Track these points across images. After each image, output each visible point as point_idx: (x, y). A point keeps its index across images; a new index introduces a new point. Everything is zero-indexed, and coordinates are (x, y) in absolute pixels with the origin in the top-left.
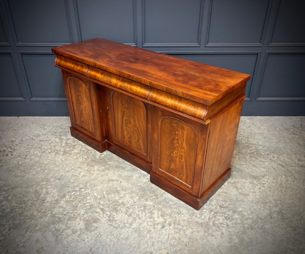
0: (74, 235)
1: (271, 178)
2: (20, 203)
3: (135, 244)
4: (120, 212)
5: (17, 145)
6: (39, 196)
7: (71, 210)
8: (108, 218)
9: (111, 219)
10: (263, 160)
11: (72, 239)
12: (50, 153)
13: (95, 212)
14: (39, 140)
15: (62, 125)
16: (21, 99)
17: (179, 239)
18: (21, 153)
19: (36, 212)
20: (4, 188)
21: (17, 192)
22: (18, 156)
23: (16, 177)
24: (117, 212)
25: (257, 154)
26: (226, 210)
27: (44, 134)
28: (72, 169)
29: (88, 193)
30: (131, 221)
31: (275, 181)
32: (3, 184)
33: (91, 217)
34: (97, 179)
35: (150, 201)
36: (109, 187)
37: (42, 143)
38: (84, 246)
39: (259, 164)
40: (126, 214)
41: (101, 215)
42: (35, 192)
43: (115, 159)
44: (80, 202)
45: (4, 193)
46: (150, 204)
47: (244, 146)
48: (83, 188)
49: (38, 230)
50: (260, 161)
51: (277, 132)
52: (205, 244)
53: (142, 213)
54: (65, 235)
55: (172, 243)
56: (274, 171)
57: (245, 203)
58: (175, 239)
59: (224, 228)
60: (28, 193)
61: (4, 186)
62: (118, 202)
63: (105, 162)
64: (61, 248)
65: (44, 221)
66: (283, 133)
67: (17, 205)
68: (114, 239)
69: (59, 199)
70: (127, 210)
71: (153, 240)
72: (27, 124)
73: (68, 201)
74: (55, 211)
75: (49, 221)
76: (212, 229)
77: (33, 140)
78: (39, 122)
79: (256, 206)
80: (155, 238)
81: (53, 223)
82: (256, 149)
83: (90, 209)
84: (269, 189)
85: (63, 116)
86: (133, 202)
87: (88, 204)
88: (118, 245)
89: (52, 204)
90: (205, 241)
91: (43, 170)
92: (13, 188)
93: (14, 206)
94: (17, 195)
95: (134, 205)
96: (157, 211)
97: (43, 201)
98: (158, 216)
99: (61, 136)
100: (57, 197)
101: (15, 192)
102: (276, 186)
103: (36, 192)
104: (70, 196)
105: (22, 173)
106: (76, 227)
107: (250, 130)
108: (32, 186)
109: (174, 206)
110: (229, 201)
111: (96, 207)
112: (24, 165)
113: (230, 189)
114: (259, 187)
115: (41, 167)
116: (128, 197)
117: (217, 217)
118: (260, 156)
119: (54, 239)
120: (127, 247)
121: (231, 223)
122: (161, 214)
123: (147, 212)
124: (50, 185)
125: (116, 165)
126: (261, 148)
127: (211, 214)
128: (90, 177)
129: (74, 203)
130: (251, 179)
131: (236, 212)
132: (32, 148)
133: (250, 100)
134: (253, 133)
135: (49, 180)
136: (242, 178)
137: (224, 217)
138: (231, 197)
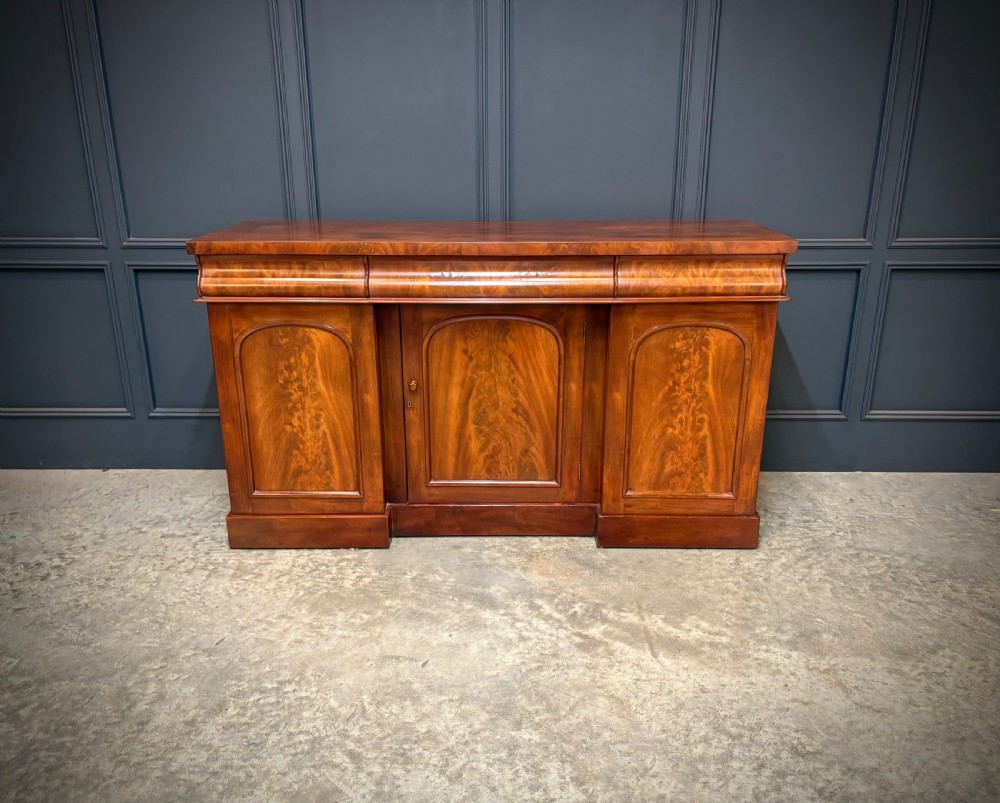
1: (962, 658)
2: (56, 731)
4: (421, 767)
5: (84, 548)
6: (129, 708)
7: (240, 758)
8: (373, 788)
9: (386, 789)
10: (920, 599)
12: (189, 572)
13: (326, 763)
14: (160, 535)
16: (122, 411)
18: (94, 570)
19: (108, 765)
20: (10, 679)
21: (55, 694)
22: (82, 581)
23: (60, 644)
24: (409, 767)
25: (894, 579)
26: (816, 765)
27: (181, 516)
28: (258, 620)
29: (307, 697)
30: (461, 797)
31: (977, 665)
32: (10, 667)
33: (311, 783)
34: (341, 653)
35: (530, 730)
36: (381, 680)
37: (167, 542)
39: (908, 609)
40: (442, 772)
41: (348, 776)
42: (119, 695)
43: (406, 593)
44: (275, 727)
45: (7, 695)
46: (530, 739)
47: (846, 556)
48: (289, 682)
50: (910, 601)
51: (947, 516)
53: (501, 770)
56: (967, 634)
57: (883, 739)
60: (92, 698)
61: (12, 673)
62: (413, 731)
63: (374, 599)
65: (134, 794)
66: (970, 520)
67: (46, 736)
69: (199, 719)
70: (447, 760)
72: (129, 491)
73: (233, 725)
74: (181, 758)
75: (151, 797)
77: (141, 535)
78: (169, 484)
79: (928, 750)
82: (889, 566)
83: (308, 753)
84: (962, 691)
86: (469, 730)
87: (302, 738)
89: (172, 737)
91: (157, 622)
92: (42, 682)
93: (33, 742)
94: (52, 704)
95: (473, 741)
96: (556, 764)
97: (142, 724)
98: (562, 781)
100: (192, 713)
101: (45, 693)
102: (985, 681)
103: (123, 692)
104: (241, 708)
105: (85, 632)
107: (857, 511)
108: (114, 673)
109: (619, 747)
110: (822, 733)
111: (331, 748)
112: (94, 607)
113: (818, 689)
114: (923, 684)
115: (154, 613)
116: (449, 714)
117: (785, 789)
118: (906, 588)
122: (574, 775)
123: (520, 766)
124: (176, 672)
125: (411, 609)
126: (903, 561)
127: (763, 778)
128: (317, 645)
129: (251, 734)
130: (889, 657)
131: (856, 770)
132: (133, 556)
133: (843, 417)
134: (867, 517)
135: (172, 657)
136: (855, 656)
137: (812, 791)
138: (830, 719)
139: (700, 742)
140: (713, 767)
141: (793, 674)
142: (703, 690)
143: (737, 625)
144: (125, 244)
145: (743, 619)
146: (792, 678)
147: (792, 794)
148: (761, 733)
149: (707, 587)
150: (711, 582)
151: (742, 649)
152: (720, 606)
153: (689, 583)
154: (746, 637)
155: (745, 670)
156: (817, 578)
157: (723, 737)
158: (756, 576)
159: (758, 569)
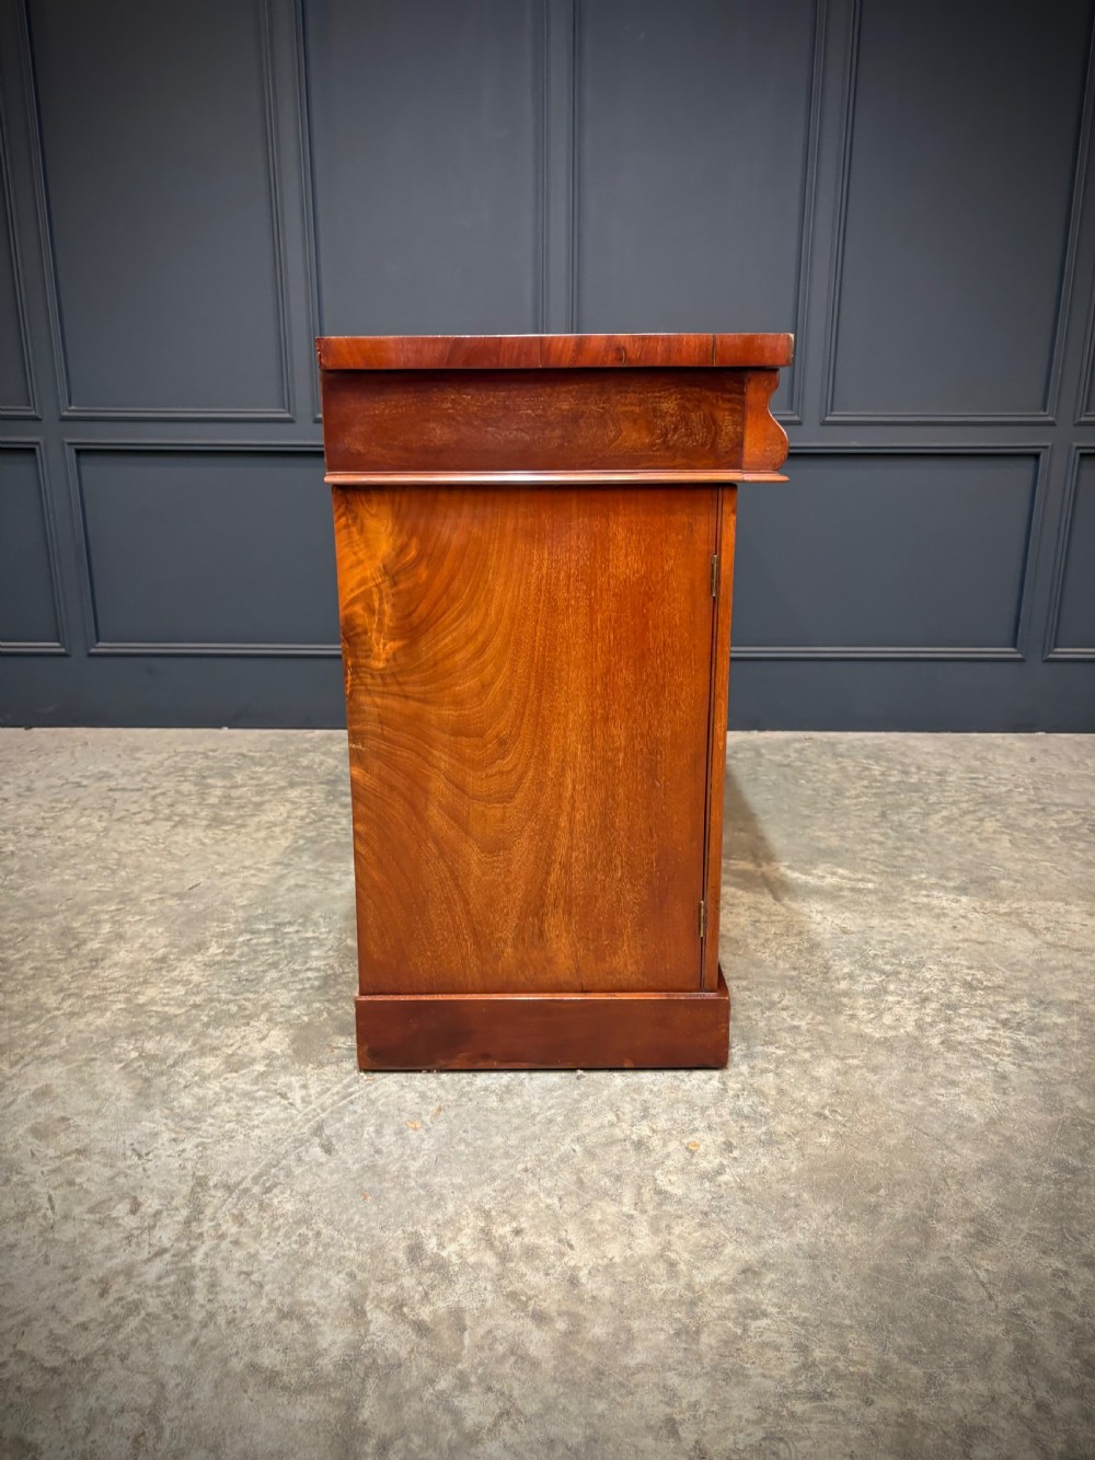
0: (234, 1075)
3: (553, 1111)
6: (77, 946)
7: (230, 993)
11: (223, 1088)
12: (147, 823)
13: (345, 998)
14: (106, 789)
15: (213, 751)
16: (53, 646)
17: (781, 1092)
18: (20, 820)
19: (53, 998)
26: (998, 998)
27: (133, 771)
28: (244, 867)
29: (314, 938)
33: (325, 1015)
37: (117, 795)
38: (282, 1116)
42: (63, 934)
44: (274, 965)
47: (1028, 810)
48: (290, 923)
49: (54, 1057)
52: (922, 1114)
54: (188, 1074)
55: (746, 1110)
57: (1085, 975)
58: (758, 1092)
59: (1006, 1059)
60: (27, 937)
64: (165, 1121)
65: (89, 1025)
68: (441, 1092)
69: (172, 957)
71: (645, 1098)
72: (61, 748)
73: (218, 963)
74: (151, 992)
75: (114, 1028)
76: (941, 1061)
77: (80, 789)
78: (115, 741)
80: (655, 1089)
81: (134, 1033)
82: (1085, 819)
83: (319, 988)
85: (220, 727)
87: (310, 974)
88: (464, 1115)
89: (137, 972)
90: (920, 1103)
91: (108, 868)
97: (97, 960)
99: (204, 777)
100: (161, 952)
103: (67, 932)
104: (227, 947)
105: (12, 877)
106: (245, 1049)
107: (1040, 769)
108: (56, 913)
110: (1003, 969)
112: (23, 854)
113: (997, 931)
115: (103, 860)
117: (958, 1020)
119: (132, 1088)
120: (508, 1122)
121: (1037, 1040)
124: (136, 913)
127: (928, 1011)
128: (326, 889)
129: (243, 970)
130: (1088, 901)
131: (1050, 1003)
132: (72, 808)
133: (1019, 656)
134: (1054, 775)
135: (131, 900)
136: (1045, 900)
137: (994, 1021)
138: (1013, 956)
139: (844, 978)
140: (861, 1002)
141: (963, 917)
142: (844, 931)
143: (885, 872)
144: (66, 414)
145: (895, 867)
146: (963, 921)
147: (966, 1024)
148: (924, 970)
149: (843, 838)
150: (850, 833)
151: (895, 894)
152: (863, 855)
153: (821, 834)
154: (900, 883)
155: (899, 914)
156: (991, 830)
157: (873, 974)
158: (909, 828)
159: (912, 821)
